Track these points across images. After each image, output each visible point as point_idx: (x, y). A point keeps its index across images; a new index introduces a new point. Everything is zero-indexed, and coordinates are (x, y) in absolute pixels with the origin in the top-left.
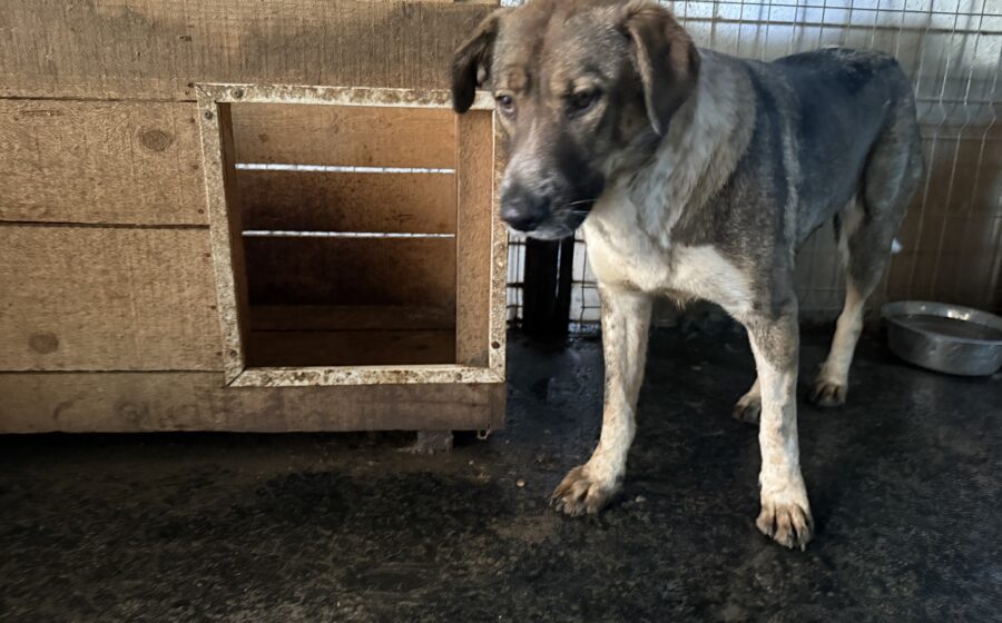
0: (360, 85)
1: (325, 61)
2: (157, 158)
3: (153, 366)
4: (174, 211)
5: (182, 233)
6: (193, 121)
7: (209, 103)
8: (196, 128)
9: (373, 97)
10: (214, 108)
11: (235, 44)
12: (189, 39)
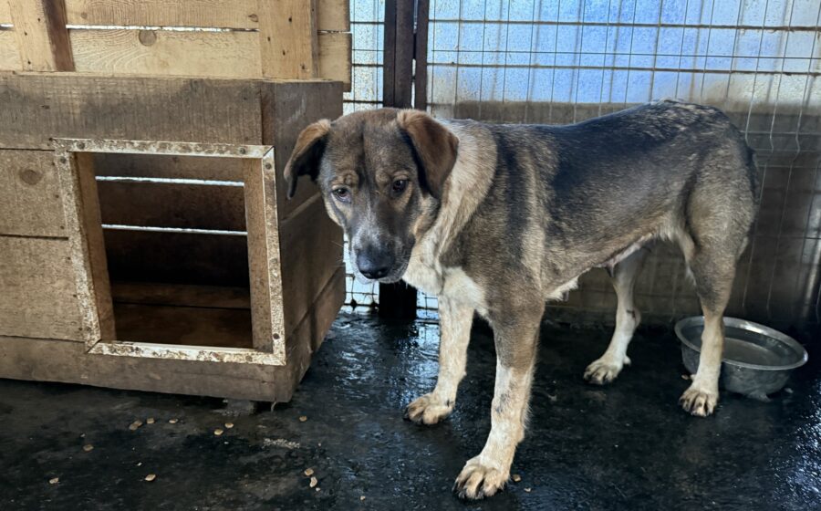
0: (163, 140)
1: (139, 123)
2: (32, 190)
3: (37, 334)
4: (45, 227)
5: (51, 242)
6: (53, 164)
7: (63, 152)
8: (56, 169)
9: (173, 148)
10: (66, 155)
11: (78, 111)
12: (47, 107)
